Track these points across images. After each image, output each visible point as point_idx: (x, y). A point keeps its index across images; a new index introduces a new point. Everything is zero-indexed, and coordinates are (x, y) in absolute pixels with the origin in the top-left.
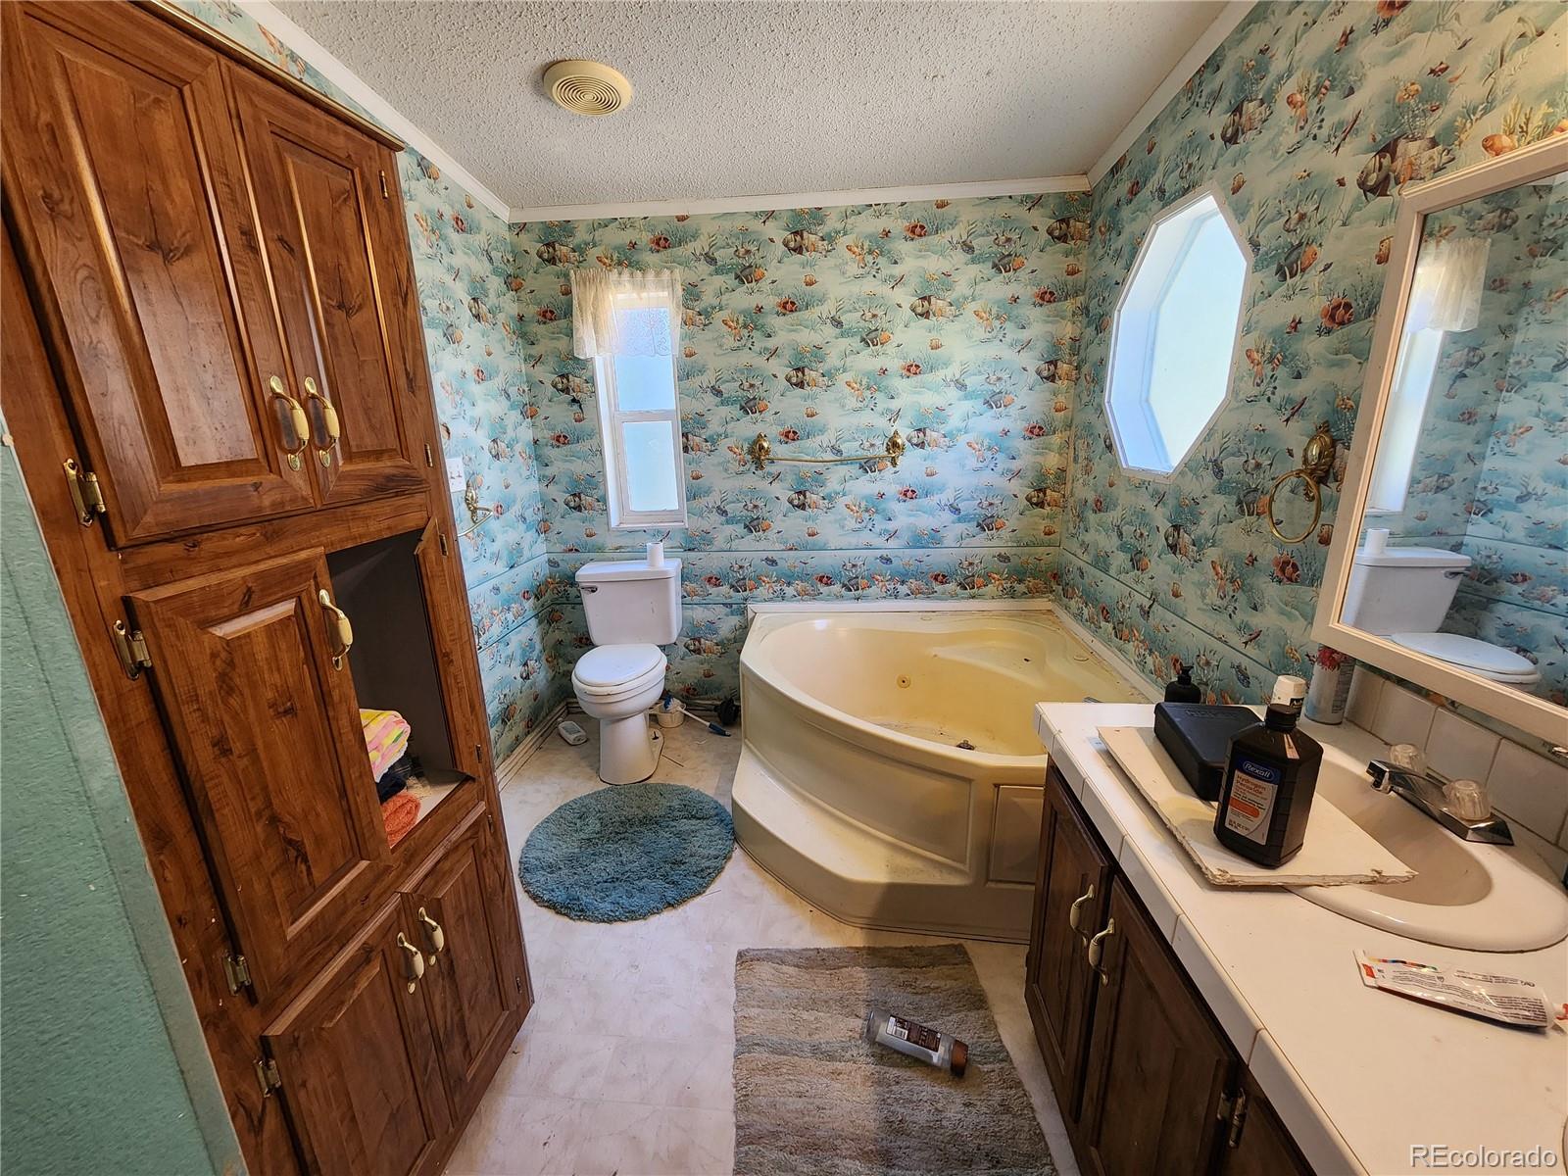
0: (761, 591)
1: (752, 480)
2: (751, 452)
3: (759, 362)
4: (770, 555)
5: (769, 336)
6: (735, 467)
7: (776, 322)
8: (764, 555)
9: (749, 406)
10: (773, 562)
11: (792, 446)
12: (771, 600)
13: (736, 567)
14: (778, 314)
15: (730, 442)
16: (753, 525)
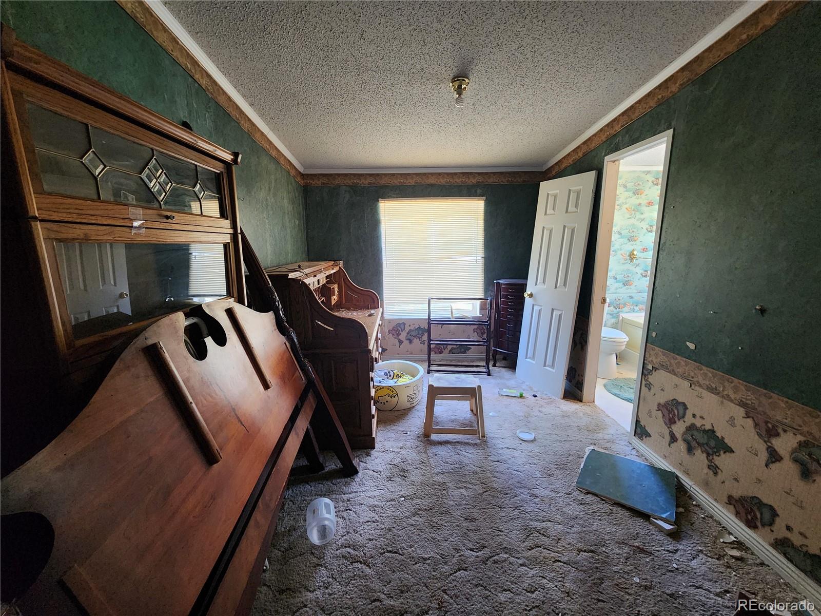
0: (626, 309)
1: (629, 266)
2: (630, 256)
3: (637, 223)
4: (631, 295)
5: (642, 214)
6: (623, 261)
7: (645, 209)
8: (629, 295)
9: (631, 239)
10: (631, 297)
11: (645, 253)
12: (629, 312)
13: (617, 299)
14: (646, 206)
15: (622, 252)
16: (626, 283)
